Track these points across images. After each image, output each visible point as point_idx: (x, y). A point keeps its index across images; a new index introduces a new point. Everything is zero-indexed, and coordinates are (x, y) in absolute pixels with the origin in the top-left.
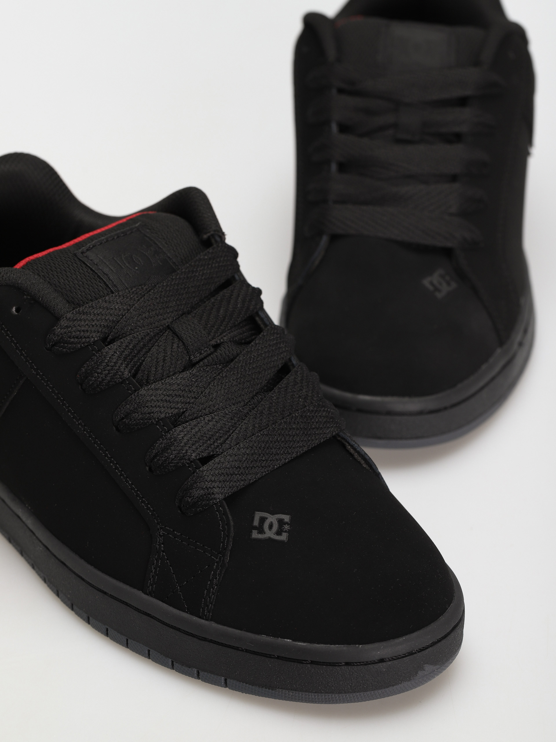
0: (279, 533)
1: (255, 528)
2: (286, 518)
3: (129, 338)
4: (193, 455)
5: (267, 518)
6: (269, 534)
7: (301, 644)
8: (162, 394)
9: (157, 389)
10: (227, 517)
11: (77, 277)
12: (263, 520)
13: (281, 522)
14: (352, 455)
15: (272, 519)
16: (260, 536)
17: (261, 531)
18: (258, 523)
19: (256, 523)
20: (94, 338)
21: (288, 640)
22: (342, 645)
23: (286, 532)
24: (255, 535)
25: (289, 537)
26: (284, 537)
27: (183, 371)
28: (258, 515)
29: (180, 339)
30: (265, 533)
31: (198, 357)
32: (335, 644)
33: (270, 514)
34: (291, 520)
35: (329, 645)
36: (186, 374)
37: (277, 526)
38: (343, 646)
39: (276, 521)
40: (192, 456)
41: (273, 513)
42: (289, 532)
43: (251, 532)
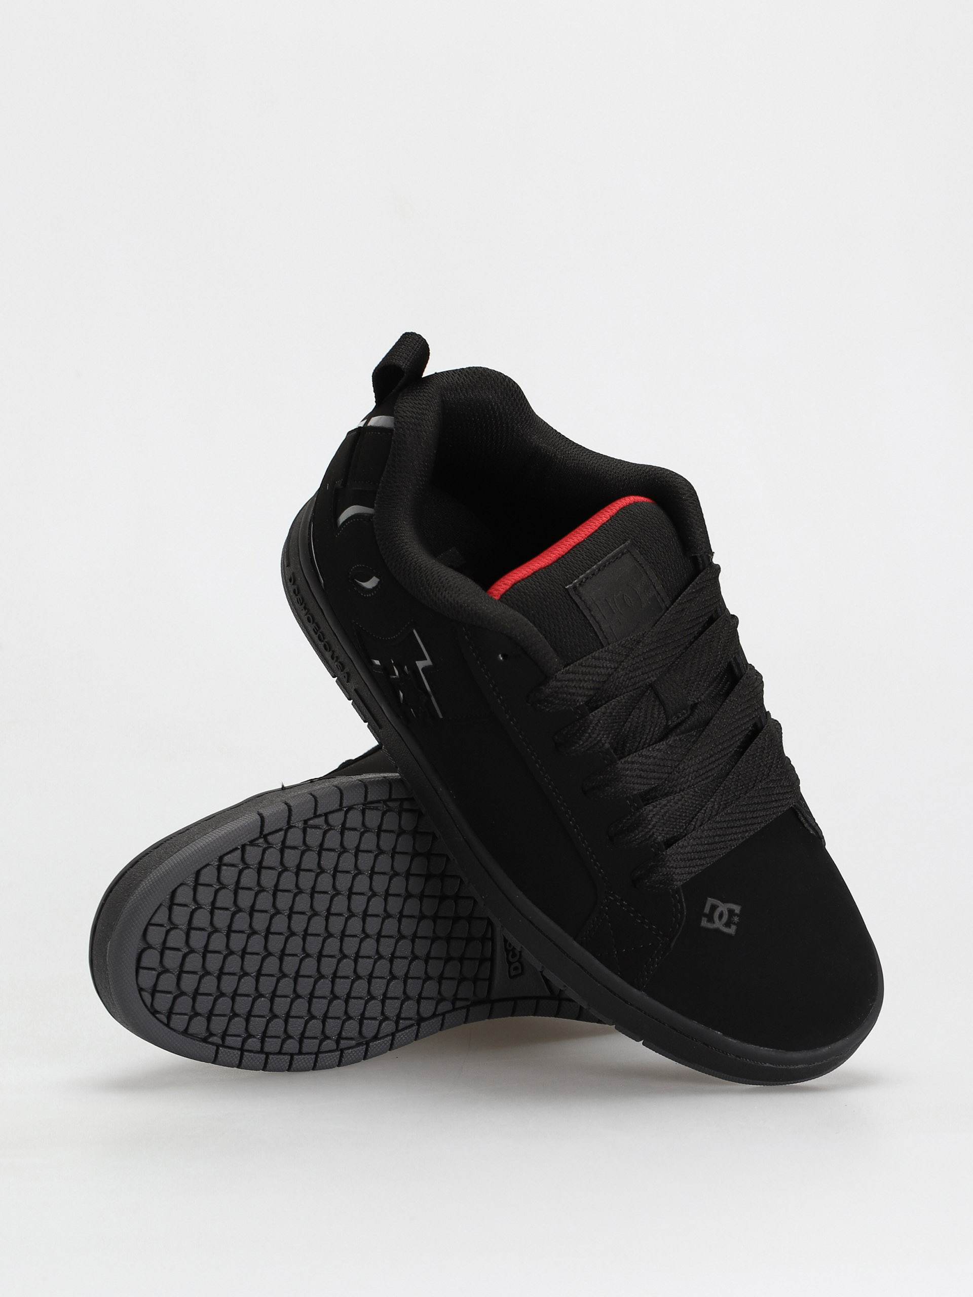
0: (728, 925)
1: (705, 915)
2: (737, 909)
3: (613, 704)
4: (659, 837)
5: (718, 907)
6: (718, 924)
7: (731, 1040)
8: (637, 768)
9: (633, 763)
10: (682, 906)
11: (568, 623)
12: (714, 908)
13: (731, 912)
14: (803, 824)
15: (723, 908)
16: (709, 926)
17: (711, 919)
18: (708, 911)
19: (707, 910)
20: (580, 703)
21: (719, 1033)
22: (771, 1048)
23: (734, 924)
24: (704, 923)
25: (737, 931)
26: (732, 930)
27: (660, 741)
28: (710, 901)
29: (662, 703)
30: (714, 923)
31: (676, 721)
32: (764, 1046)
33: (722, 902)
34: (741, 911)
35: (758, 1047)
36: (662, 745)
37: (727, 917)
38: (771, 1050)
39: (726, 910)
40: (657, 838)
41: (724, 901)
42: (737, 924)
43: (701, 919)
